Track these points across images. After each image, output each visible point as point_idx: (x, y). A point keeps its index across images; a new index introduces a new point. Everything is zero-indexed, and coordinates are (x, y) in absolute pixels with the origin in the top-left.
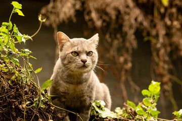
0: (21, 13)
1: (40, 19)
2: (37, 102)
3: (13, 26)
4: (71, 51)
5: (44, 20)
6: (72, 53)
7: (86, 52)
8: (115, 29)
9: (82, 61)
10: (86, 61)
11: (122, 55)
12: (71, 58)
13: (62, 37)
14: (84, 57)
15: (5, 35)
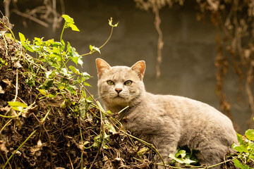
0: (75, 28)
1: (110, 23)
2: (100, 141)
3: (66, 44)
4: (107, 79)
5: (116, 25)
6: (107, 81)
7: (123, 80)
8: (238, 12)
9: (116, 91)
10: (120, 91)
11: (248, 48)
12: (106, 87)
13: (101, 65)
14: (119, 85)
15: (57, 56)
